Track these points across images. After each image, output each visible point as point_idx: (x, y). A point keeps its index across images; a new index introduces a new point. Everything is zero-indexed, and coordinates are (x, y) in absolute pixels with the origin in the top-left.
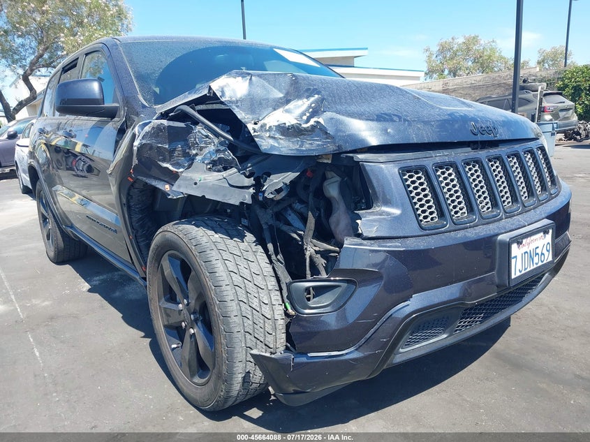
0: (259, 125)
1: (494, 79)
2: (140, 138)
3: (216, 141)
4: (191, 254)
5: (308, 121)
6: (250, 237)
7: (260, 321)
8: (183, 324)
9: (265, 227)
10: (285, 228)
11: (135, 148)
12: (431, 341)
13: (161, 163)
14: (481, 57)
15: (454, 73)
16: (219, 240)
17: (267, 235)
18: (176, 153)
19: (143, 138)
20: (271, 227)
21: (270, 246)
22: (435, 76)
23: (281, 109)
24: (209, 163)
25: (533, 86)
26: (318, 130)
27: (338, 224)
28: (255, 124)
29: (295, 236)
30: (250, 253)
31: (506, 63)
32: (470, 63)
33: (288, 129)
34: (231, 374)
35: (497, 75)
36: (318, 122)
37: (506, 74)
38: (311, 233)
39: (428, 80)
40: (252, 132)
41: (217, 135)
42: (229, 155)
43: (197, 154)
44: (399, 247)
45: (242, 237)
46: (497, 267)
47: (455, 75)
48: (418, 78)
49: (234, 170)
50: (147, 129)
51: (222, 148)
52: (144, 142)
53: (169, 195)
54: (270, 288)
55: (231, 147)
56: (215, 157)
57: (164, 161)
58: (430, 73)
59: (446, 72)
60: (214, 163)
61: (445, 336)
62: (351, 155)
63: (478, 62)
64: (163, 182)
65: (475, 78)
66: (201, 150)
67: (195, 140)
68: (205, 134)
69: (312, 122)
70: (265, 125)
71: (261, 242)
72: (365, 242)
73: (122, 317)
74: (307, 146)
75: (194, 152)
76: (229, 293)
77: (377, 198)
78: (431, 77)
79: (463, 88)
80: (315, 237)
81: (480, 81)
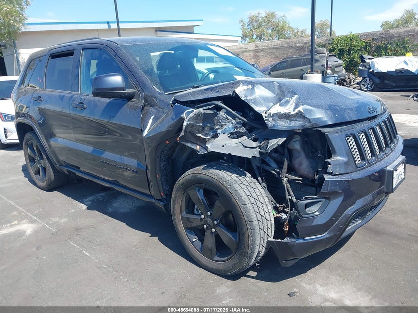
0: (267, 114)
1: (289, 43)
2: (187, 120)
3: (234, 121)
4: (224, 187)
5: (294, 110)
6: (248, 174)
7: (265, 222)
8: (205, 227)
9: (255, 168)
10: (267, 168)
11: (184, 127)
12: (355, 224)
13: (196, 134)
14: (277, 27)
15: (260, 37)
16: (236, 178)
17: (257, 172)
18: (206, 128)
19: (189, 120)
20: (258, 168)
21: (259, 178)
22: (247, 39)
23: (279, 104)
24: (228, 134)
25: (318, 51)
26: (300, 115)
27: (300, 164)
28: (266, 113)
29: (273, 172)
30: (253, 184)
31: (293, 31)
32: (270, 31)
33: (283, 115)
34: (253, 252)
35: (290, 40)
36: (300, 111)
37: (296, 40)
38: (286, 170)
39: (243, 42)
40: (264, 118)
41: (234, 117)
42: (243, 130)
43: (218, 128)
44: (350, 178)
45: (245, 175)
46: (386, 183)
47: (261, 39)
48: (237, 41)
49: (245, 138)
50: (192, 115)
51: (238, 125)
52: (189, 122)
53: (199, 152)
54: (267, 203)
55: (244, 124)
56: (232, 131)
57: (199, 133)
58: (244, 37)
59: (255, 37)
60: (232, 134)
61: (360, 221)
62: (319, 129)
63: (275, 30)
64: (195, 145)
65: (276, 42)
66: (222, 126)
67: (219, 120)
68: (225, 117)
69: (296, 111)
70: (270, 113)
71: (255, 176)
72: (334, 177)
73: (127, 225)
74: (293, 124)
75: (217, 127)
76: (250, 208)
77: (335, 153)
78: (245, 40)
79: (269, 49)
80: (288, 172)
81: (280, 44)
